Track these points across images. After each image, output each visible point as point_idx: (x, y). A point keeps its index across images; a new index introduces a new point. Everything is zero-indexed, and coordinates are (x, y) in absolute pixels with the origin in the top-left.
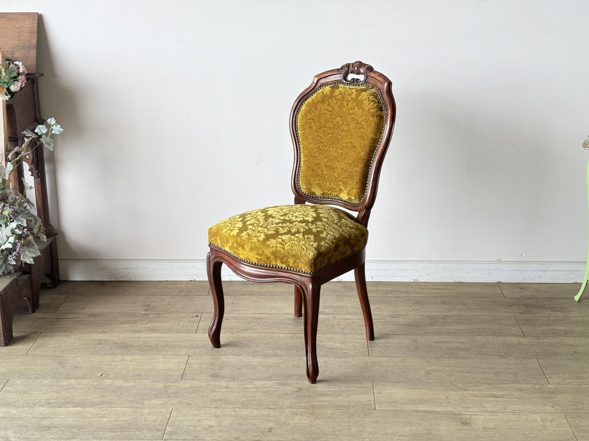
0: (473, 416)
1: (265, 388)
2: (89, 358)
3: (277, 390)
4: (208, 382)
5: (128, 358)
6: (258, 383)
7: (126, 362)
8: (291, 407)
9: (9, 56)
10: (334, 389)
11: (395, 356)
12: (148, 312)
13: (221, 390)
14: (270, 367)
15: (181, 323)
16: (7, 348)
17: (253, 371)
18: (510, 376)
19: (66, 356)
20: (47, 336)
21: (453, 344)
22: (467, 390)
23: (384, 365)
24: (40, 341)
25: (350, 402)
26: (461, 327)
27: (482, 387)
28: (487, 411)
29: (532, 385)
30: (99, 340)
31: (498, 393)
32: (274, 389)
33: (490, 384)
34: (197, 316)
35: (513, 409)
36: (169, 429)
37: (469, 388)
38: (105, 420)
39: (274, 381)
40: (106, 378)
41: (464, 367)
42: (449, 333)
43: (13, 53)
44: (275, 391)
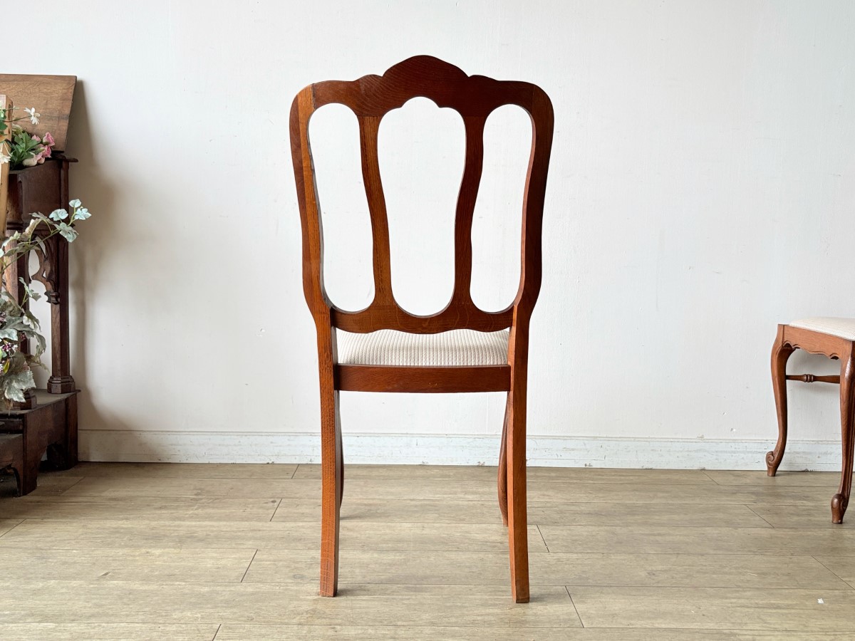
4: (287, 586)
7: (151, 557)
10: (504, 597)
13: (309, 597)
15: (248, 510)
18: (785, 577)
19: (56, 548)
20: (32, 523)
21: (673, 537)
22: (726, 598)
23: (577, 564)
24: (19, 529)
27: (749, 594)
28: (776, 630)
29: (827, 591)
30: (116, 528)
31: (779, 602)
33: (759, 589)
34: (274, 502)
35: (819, 626)
37: (729, 595)
40: (113, 578)
41: (705, 566)
42: (661, 524)
44: (402, 599)
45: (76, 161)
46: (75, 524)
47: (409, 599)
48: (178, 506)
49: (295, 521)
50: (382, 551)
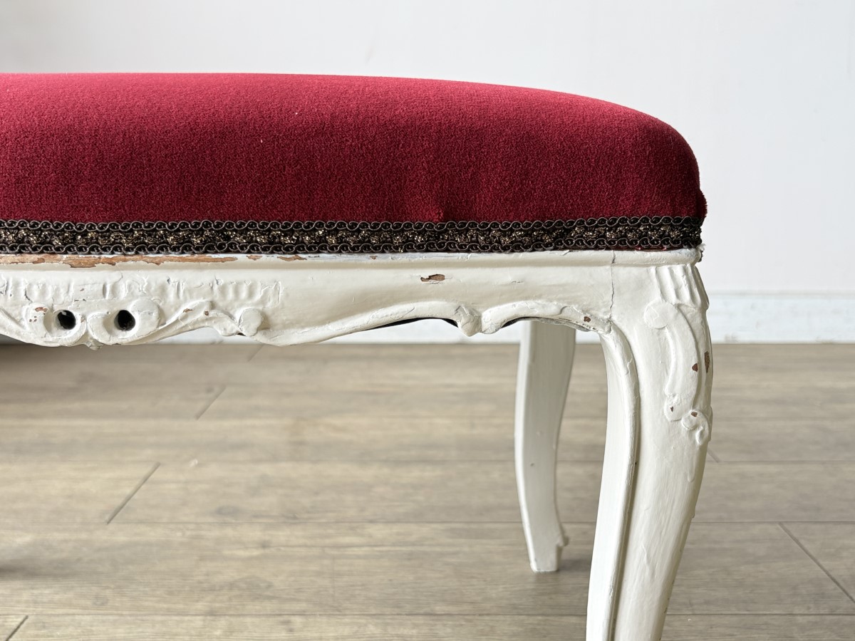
47: (455, 553)
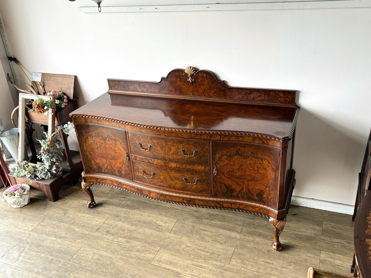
0: (184, 276)
1: (120, 242)
2: (75, 213)
3: (124, 244)
4: (103, 235)
5: (87, 216)
6: (120, 239)
7: (85, 218)
8: (122, 255)
9: (65, 92)
10: (143, 249)
11: (180, 234)
12: (110, 192)
13: (105, 240)
14: (130, 231)
15: (117, 201)
16: (54, 202)
17: (123, 232)
18: (217, 256)
19: (69, 210)
20: (71, 199)
21: (207, 232)
22: (193, 261)
23: (172, 239)
24: (66, 201)
25: (144, 257)
26: (218, 223)
27: (200, 260)
28: (192, 275)
29: (221, 264)
30: (84, 204)
31: (204, 265)
32: (122, 244)
33: (205, 259)
34: (124, 197)
35: (203, 276)
36: (74, 257)
37: (195, 260)
38: (59, 246)
39: (126, 240)
40: (74, 225)
41: (202, 247)
42: (210, 225)
43: (66, 91)
44: (122, 245)
45: (79, 98)
46: (78, 201)
48: (103, 196)
49: (123, 207)
50: (132, 225)
